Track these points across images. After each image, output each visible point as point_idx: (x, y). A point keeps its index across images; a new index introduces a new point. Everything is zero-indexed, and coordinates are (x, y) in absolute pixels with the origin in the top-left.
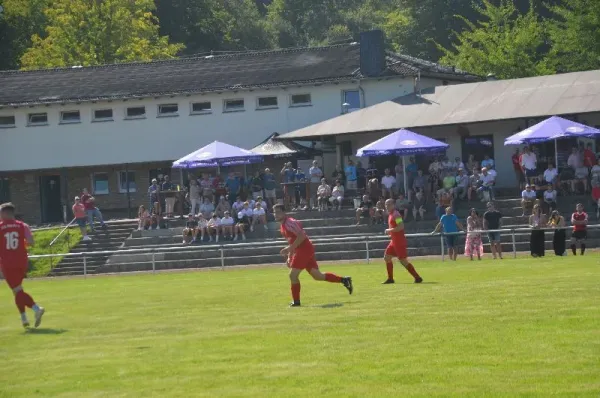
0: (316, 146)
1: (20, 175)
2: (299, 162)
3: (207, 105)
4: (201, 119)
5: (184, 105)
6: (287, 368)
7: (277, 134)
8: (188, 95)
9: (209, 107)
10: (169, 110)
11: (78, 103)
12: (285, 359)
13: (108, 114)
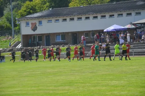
0: (142, 26)
1: (68, 33)
2: (137, 30)
3: (113, 15)
4: (111, 19)
5: (107, 15)
6: (115, 83)
7: (131, 23)
8: (108, 13)
9: (114, 16)
10: (104, 17)
11: (81, 15)
12: (116, 81)
13: (88, 18)
